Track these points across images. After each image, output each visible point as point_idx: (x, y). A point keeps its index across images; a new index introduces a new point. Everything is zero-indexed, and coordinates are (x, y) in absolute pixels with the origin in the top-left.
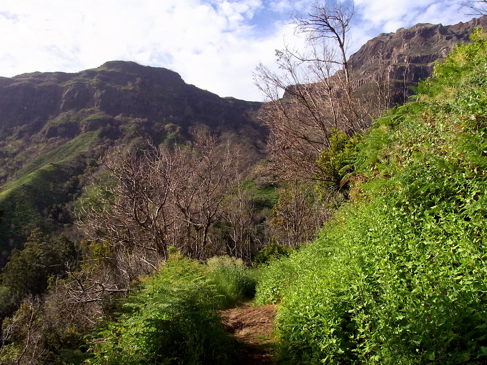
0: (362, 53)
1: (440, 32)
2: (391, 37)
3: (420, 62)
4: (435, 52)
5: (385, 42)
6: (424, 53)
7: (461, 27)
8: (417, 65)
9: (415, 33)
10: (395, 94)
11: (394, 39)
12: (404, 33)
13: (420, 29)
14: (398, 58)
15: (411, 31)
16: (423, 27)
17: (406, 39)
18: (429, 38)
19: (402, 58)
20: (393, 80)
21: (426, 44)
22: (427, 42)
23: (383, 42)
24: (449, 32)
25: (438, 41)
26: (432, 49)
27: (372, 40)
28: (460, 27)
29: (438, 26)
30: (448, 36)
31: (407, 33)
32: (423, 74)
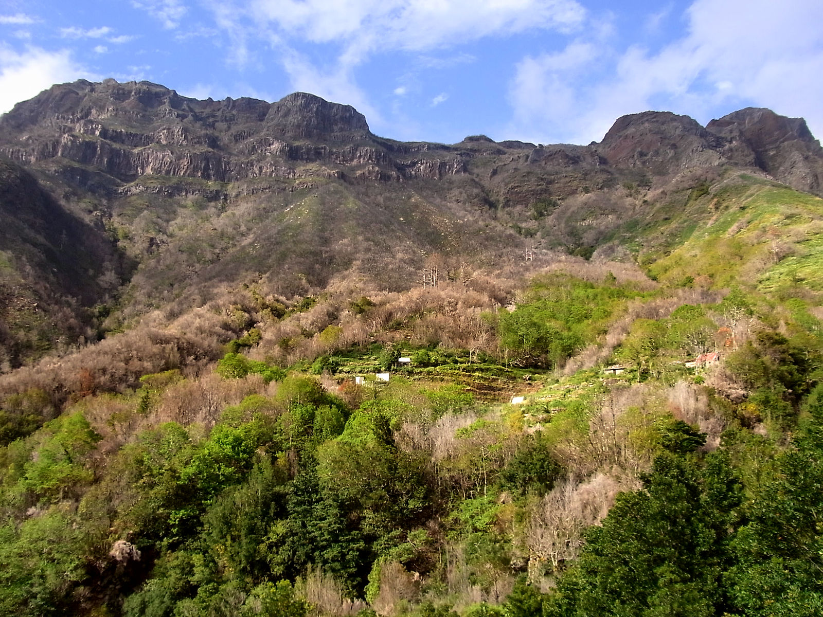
0: (38, 103)
1: (170, 103)
2: (92, 90)
3: (123, 142)
4: (151, 132)
5: (80, 94)
6: (134, 129)
7: (207, 106)
8: (116, 146)
9: (132, 92)
11: (96, 94)
12: (114, 87)
13: (140, 90)
14: (86, 125)
15: (126, 88)
16: (145, 87)
17: (115, 99)
18: (152, 107)
19: (92, 128)
20: (66, 161)
21: (143, 116)
22: (148, 113)
23: (77, 94)
24: (185, 107)
25: (163, 116)
26: (150, 126)
27: (60, 86)
29: (169, 92)
30: (180, 112)
31: (118, 90)
32: (125, 163)
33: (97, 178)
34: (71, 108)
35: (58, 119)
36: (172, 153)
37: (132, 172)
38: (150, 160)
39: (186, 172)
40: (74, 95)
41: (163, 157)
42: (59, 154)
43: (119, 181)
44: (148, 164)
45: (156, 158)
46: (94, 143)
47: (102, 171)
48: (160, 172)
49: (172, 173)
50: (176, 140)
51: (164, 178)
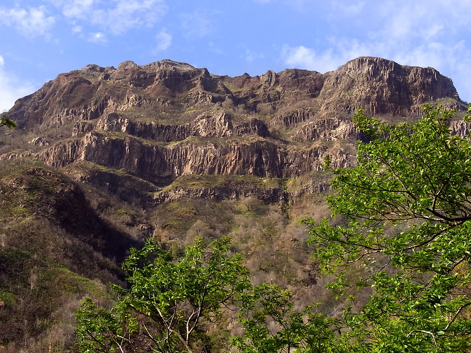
0: (43, 98)
1: (201, 84)
2: (107, 77)
3: (153, 137)
4: (185, 122)
5: (93, 83)
6: (164, 121)
7: (245, 84)
8: (147, 142)
9: (156, 75)
10: (62, 190)
11: (112, 82)
12: (133, 72)
13: (165, 72)
14: (109, 120)
15: (148, 71)
16: (171, 68)
17: (136, 85)
18: (180, 91)
19: (117, 123)
20: (91, 165)
21: (172, 103)
22: (176, 100)
23: (90, 83)
24: (220, 87)
25: (196, 102)
26: (183, 115)
27: (67, 75)
28: (243, 83)
29: (199, 71)
30: (216, 95)
31: (139, 74)
32: (158, 162)
33: (128, 183)
34: (83, 100)
35: (68, 114)
36: (216, 147)
37: (167, 173)
38: (189, 157)
39: (234, 168)
40: (86, 85)
41: (206, 152)
42: (83, 158)
43: (152, 185)
44: (186, 162)
45: (196, 154)
46: (122, 141)
47: (132, 174)
48: (202, 170)
49: (217, 171)
50: (218, 130)
51: (207, 177)
